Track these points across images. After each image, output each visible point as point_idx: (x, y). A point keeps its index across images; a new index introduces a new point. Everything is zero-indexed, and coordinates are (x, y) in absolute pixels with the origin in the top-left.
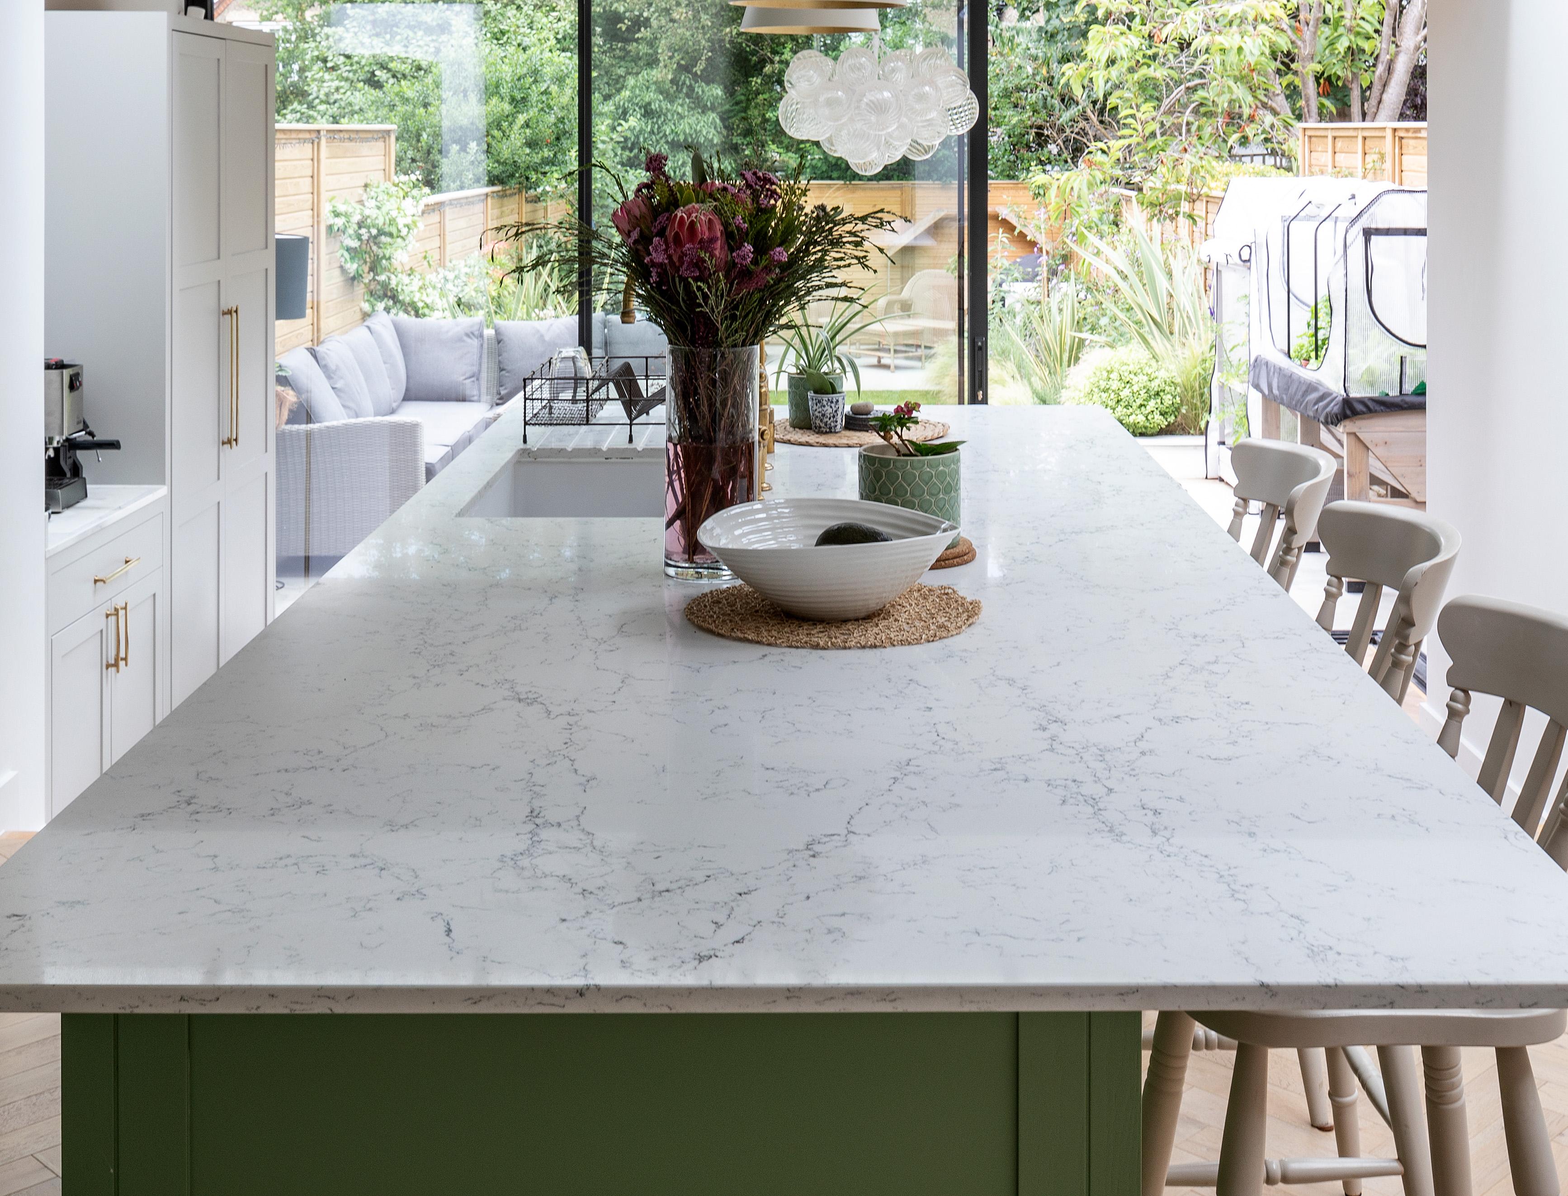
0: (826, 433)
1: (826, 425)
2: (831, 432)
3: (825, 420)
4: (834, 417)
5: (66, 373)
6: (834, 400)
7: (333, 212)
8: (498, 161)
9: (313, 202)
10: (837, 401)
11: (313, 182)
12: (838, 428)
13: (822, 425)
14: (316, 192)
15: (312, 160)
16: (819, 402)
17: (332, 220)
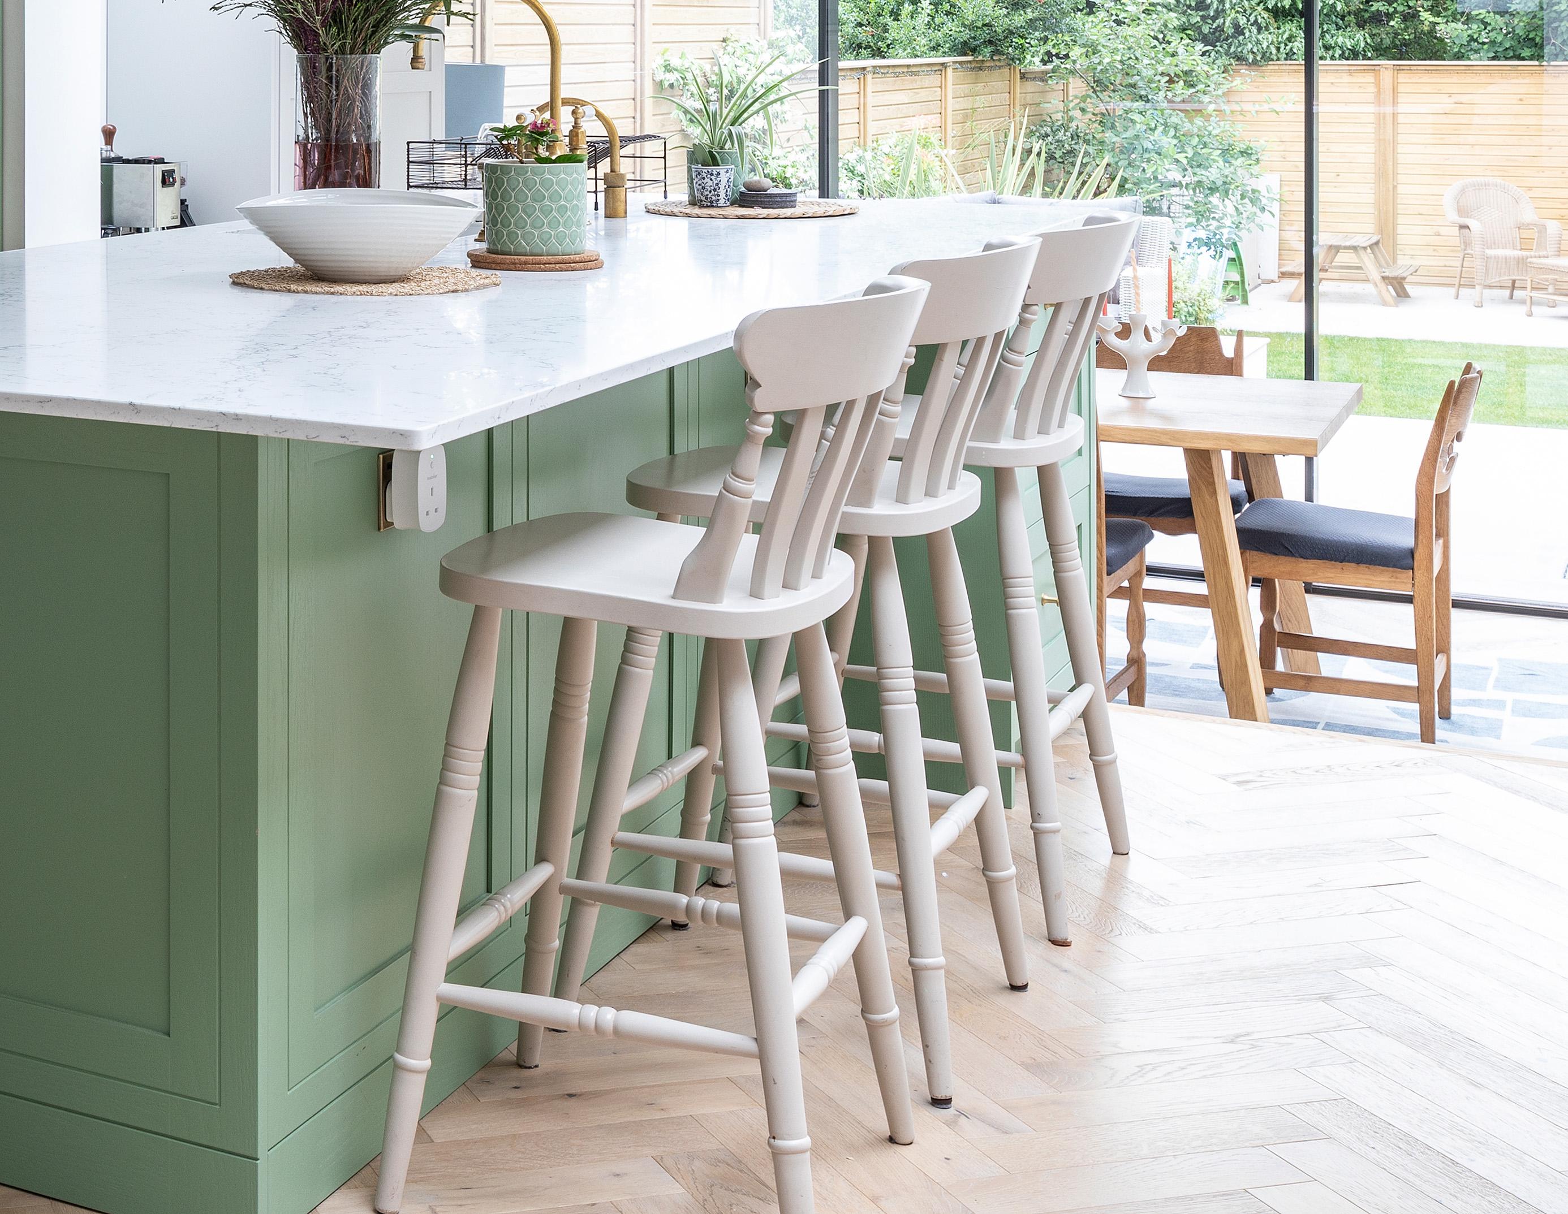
0: (708, 206)
1: (707, 198)
2: (713, 206)
3: (706, 193)
4: (715, 190)
5: (160, 168)
6: (715, 173)
7: (665, 67)
8: (964, 25)
9: (635, 53)
10: (719, 174)
11: (635, 31)
12: (721, 202)
13: (703, 199)
14: (638, 41)
15: (634, 6)
16: (699, 174)
17: (661, 76)
